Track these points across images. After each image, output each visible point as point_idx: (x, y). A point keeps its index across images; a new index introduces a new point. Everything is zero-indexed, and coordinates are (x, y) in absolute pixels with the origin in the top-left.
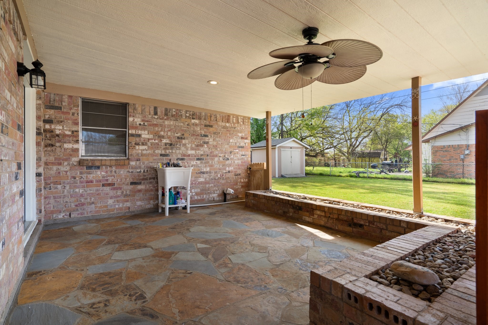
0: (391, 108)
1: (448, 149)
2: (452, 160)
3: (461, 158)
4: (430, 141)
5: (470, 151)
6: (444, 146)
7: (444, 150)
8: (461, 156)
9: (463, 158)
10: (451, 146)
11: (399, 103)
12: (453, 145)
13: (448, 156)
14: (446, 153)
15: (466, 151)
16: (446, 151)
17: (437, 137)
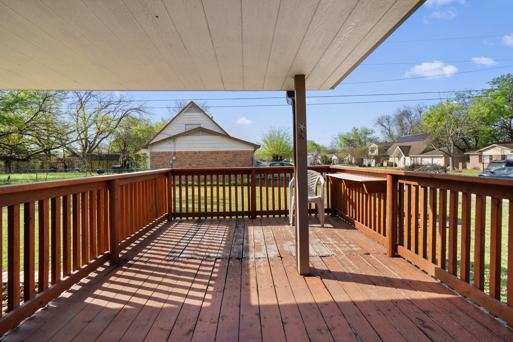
0: (130, 111)
1: (162, 155)
2: (165, 165)
3: (171, 163)
4: (149, 148)
5: (176, 157)
6: (159, 152)
7: (159, 156)
8: (170, 161)
9: (172, 163)
10: (164, 153)
11: (138, 107)
12: (165, 152)
13: (162, 161)
14: (160, 159)
15: (174, 157)
16: (161, 157)
17: (154, 144)
